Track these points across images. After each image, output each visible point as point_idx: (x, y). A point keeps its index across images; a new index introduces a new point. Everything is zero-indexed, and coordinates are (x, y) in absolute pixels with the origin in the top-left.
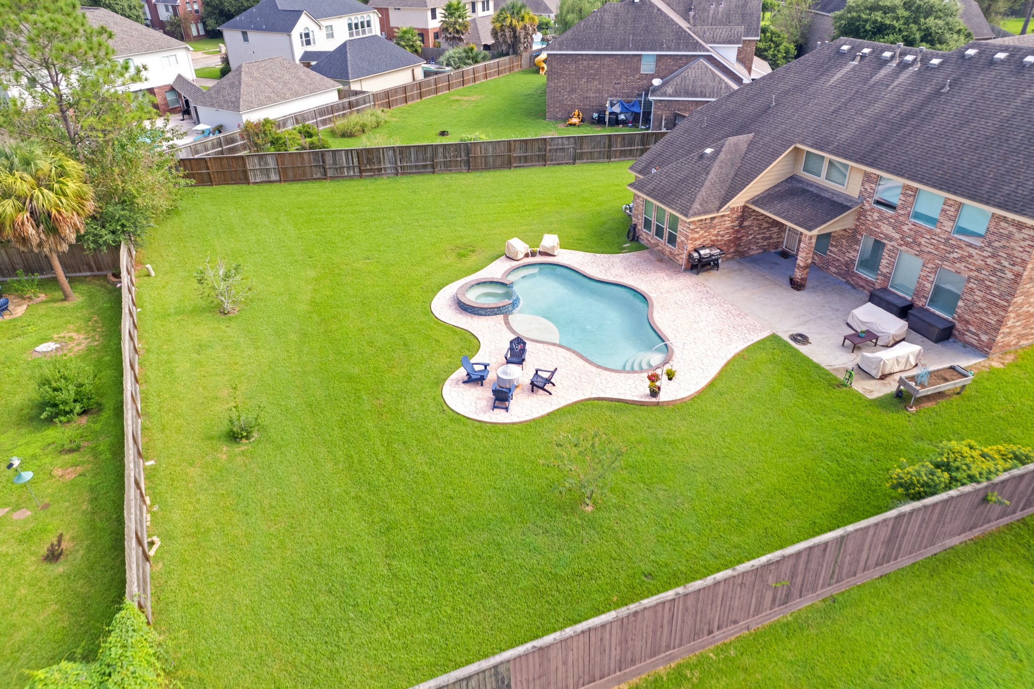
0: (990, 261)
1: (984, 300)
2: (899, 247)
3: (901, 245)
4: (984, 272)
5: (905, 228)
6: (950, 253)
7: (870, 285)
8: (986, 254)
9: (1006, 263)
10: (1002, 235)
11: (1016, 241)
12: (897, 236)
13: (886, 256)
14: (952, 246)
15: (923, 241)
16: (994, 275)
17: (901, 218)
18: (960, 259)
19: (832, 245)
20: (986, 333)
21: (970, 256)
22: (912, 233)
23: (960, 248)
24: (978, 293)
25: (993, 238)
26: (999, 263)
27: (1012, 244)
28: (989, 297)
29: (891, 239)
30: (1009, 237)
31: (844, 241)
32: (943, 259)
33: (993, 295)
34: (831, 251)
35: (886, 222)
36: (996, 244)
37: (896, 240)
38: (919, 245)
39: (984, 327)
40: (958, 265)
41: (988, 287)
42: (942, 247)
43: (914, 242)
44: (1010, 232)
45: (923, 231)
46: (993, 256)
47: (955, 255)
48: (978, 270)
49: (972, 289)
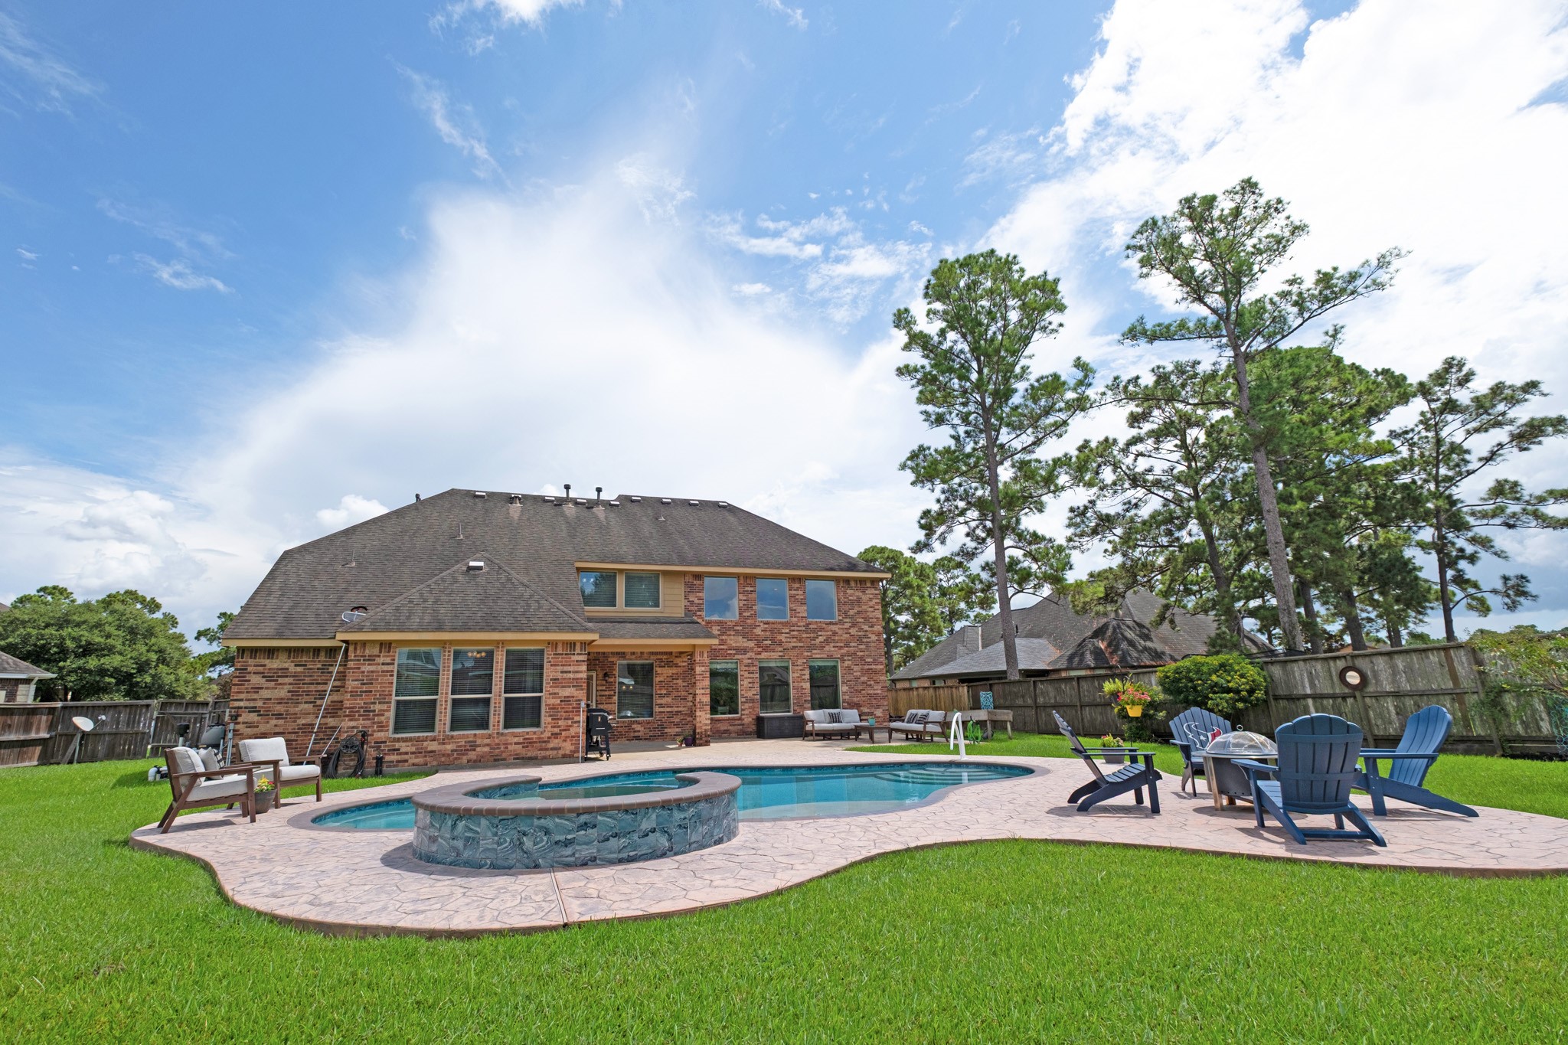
0: (853, 631)
1: (864, 672)
2: (758, 657)
3: (759, 653)
4: (852, 644)
5: (758, 631)
6: (814, 639)
7: (737, 722)
8: (847, 625)
9: (866, 628)
10: (852, 602)
11: (866, 603)
12: (751, 644)
13: (746, 674)
14: (814, 631)
15: (782, 638)
16: (862, 643)
17: (748, 621)
18: (827, 642)
19: (661, 696)
20: (878, 707)
21: (835, 633)
22: (768, 633)
23: (822, 629)
24: (856, 668)
25: (847, 607)
26: (861, 629)
27: (864, 607)
28: (867, 667)
29: (745, 651)
30: (859, 601)
31: (679, 681)
32: (811, 648)
33: (869, 664)
34: (661, 706)
35: (732, 633)
36: (851, 612)
37: (752, 649)
38: (780, 644)
39: (874, 702)
40: (827, 648)
41: (862, 658)
42: (805, 635)
43: (774, 642)
44: (858, 597)
45: (780, 626)
46: (854, 625)
47: (821, 639)
48: (847, 645)
49: (848, 667)
